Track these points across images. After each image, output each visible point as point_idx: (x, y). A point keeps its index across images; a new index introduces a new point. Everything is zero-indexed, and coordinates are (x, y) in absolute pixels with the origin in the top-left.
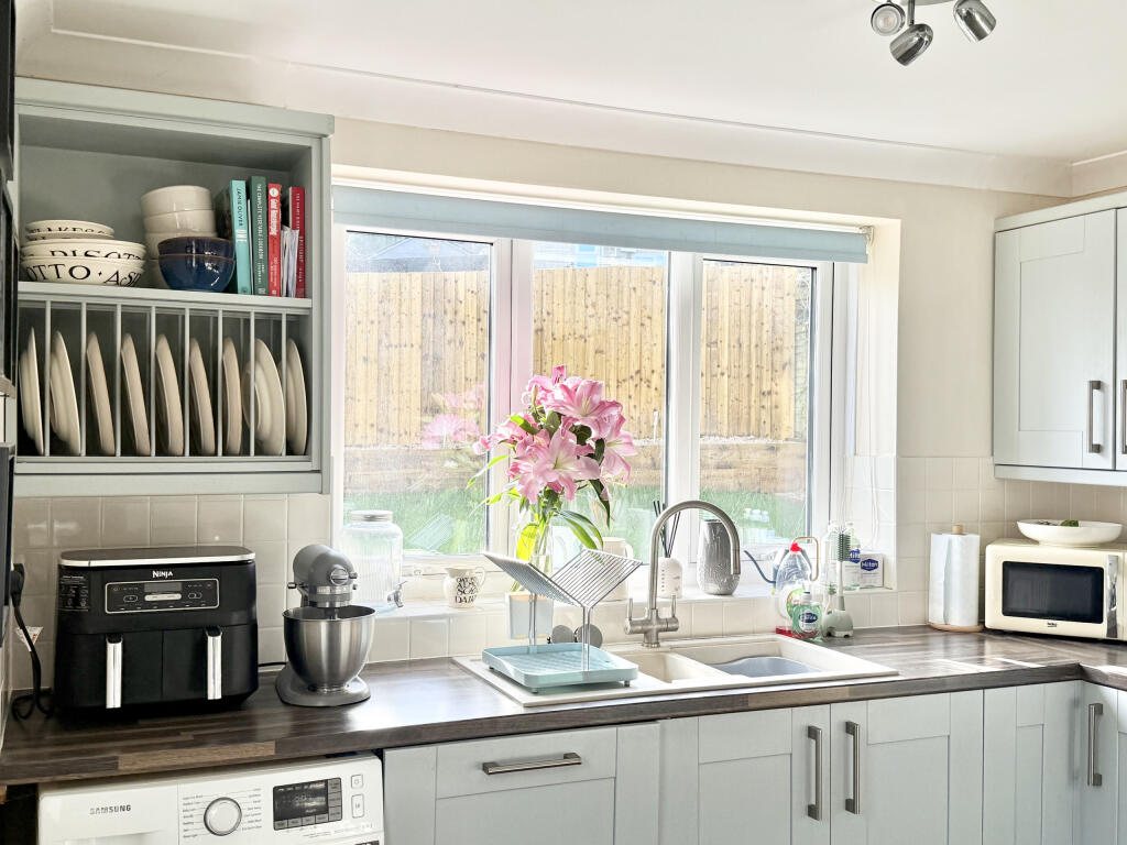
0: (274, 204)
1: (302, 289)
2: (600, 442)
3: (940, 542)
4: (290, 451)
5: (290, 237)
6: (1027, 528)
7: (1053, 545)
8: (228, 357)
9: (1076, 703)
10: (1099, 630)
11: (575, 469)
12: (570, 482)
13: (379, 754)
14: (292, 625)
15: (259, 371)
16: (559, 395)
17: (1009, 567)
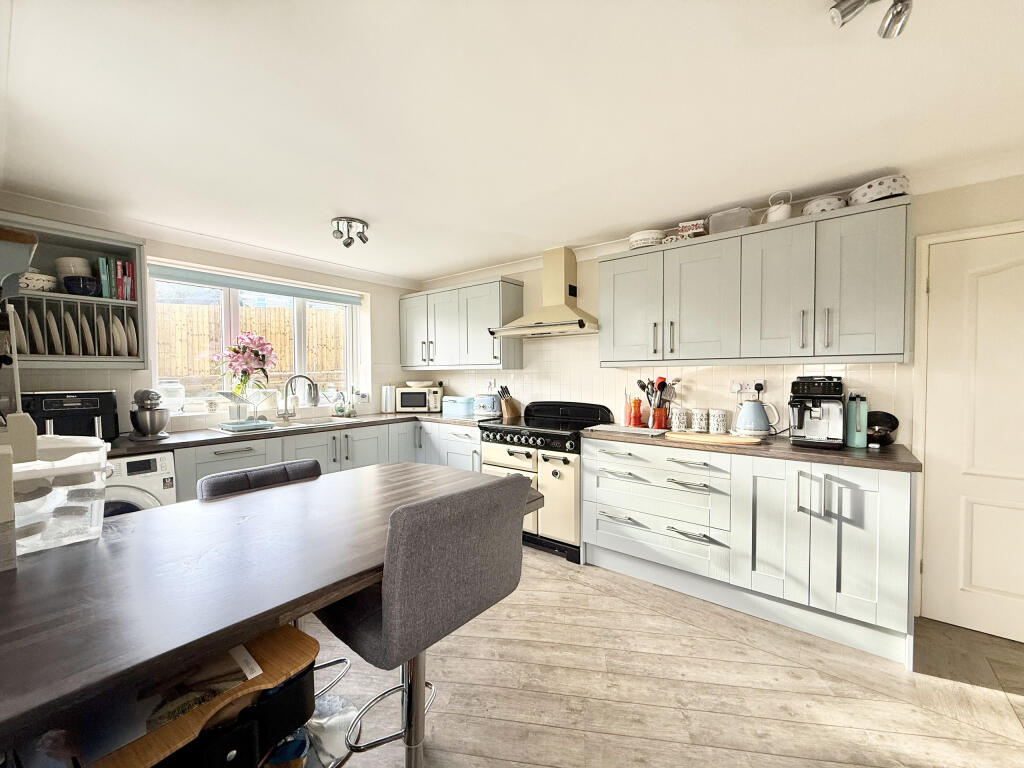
0: (119, 268)
1: (133, 297)
2: (263, 356)
3: (384, 388)
4: (130, 354)
5: (127, 280)
6: (408, 383)
7: (415, 387)
8: (100, 322)
9: (415, 427)
10: (425, 409)
11: (254, 364)
12: (252, 369)
13: (172, 451)
14: (134, 415)
15: (115, 328)
16: (248, 341)
17: (402, 394)
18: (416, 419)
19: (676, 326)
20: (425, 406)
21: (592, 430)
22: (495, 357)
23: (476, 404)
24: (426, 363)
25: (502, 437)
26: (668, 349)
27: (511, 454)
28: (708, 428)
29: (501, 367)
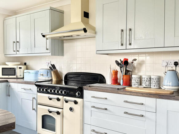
6: (7, 63)
10: (14, 77)
18: (7, 81)
19: (133, 31)
20: (15, 75)
21: (90, 86)
22: (47, 49)
23: (39, 74)
24: (15, 53)
25: (46, 90)
26: (128, 43)
27: (50, 99)
28: (150, 85)
29: (50, 54)
